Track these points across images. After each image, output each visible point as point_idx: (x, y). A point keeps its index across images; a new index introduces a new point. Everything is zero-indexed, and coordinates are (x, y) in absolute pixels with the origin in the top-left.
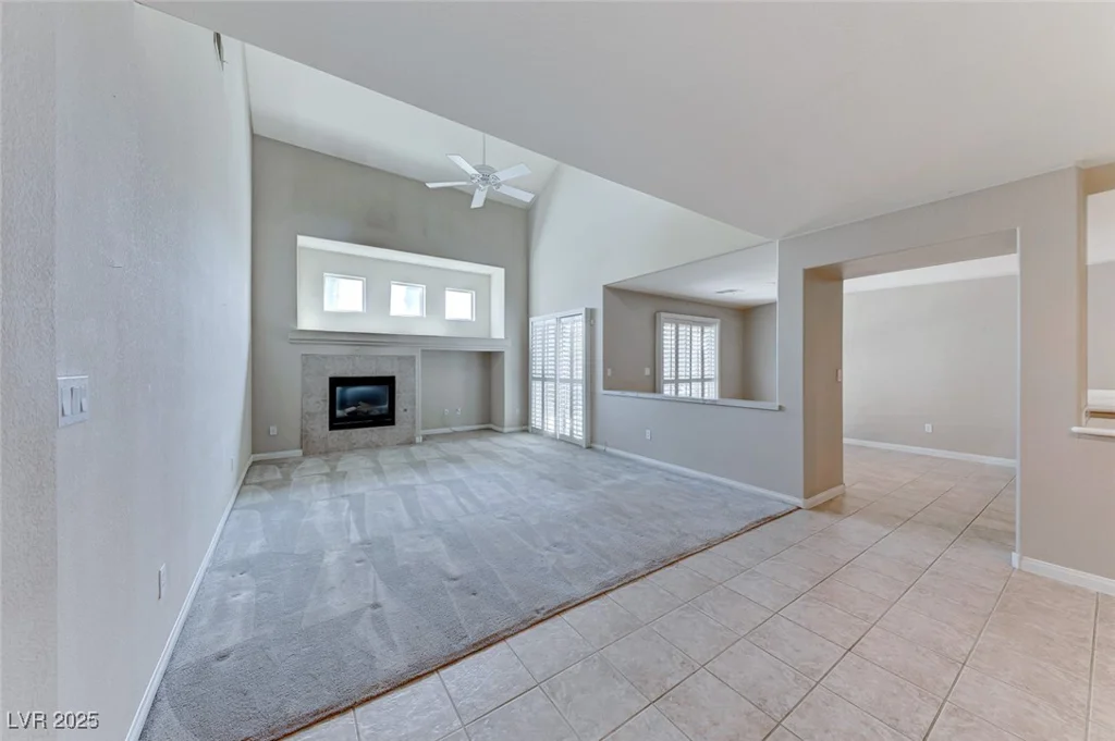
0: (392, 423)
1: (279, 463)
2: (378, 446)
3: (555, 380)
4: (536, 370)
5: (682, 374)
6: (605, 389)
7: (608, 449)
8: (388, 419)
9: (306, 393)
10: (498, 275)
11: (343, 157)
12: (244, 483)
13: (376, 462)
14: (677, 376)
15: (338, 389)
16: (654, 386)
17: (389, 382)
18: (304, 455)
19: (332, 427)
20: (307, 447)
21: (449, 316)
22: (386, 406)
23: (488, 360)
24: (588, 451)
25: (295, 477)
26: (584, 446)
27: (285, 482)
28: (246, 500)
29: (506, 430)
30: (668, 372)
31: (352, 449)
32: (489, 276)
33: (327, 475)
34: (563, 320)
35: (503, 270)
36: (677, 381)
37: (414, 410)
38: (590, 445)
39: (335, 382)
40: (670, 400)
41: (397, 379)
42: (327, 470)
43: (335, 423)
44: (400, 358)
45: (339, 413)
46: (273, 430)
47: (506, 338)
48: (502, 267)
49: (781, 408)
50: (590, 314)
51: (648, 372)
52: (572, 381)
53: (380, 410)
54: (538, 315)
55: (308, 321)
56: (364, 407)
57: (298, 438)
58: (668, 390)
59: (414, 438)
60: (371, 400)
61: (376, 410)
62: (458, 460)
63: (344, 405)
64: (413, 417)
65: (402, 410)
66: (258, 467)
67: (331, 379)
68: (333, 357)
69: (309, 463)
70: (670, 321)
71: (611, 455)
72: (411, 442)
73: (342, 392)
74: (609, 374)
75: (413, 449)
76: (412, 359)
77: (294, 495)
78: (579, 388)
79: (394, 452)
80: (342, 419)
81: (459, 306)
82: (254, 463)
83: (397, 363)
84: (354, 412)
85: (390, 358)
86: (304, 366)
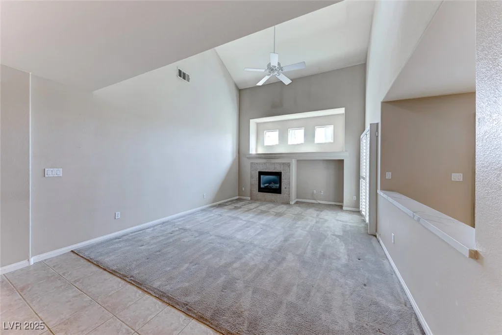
0: (280, 193)
2: (274, 202)
6: (381, 189)
7: (381, 242)
8: (278, 191)
9: (252, 177)
11: (271, 82)
12: (220, 204)
15: (262, 176)
17: (279, 174)
18: (251, 199)
19: (259, 191)
20: (252, 197)
22: (279, 185)
29: (345, 208)
31: (265, 201)
37: (289, 188)
39: (260, 173)
41: (282, 173)
43: (261, 190)
44: (283, 164)
45: (262, 186)
46: (243, 189)
47: (346, 151)
48: (343, 107)
56: (271, 185)
57: (250, 193)
59: (289, 202)
60: (273, 182)
61: (275, 186)
63: (264, 183)
64: (289, 192)
65: (284, 188)
68: (259, 163)
72: (289, 204)
73: (263, 178)
76: (289, 165)
80: (263, 188)
82: (237, 199)
83: (282, 166)
84: (267, 186)
85: (280, 164)
86: (251, 166)
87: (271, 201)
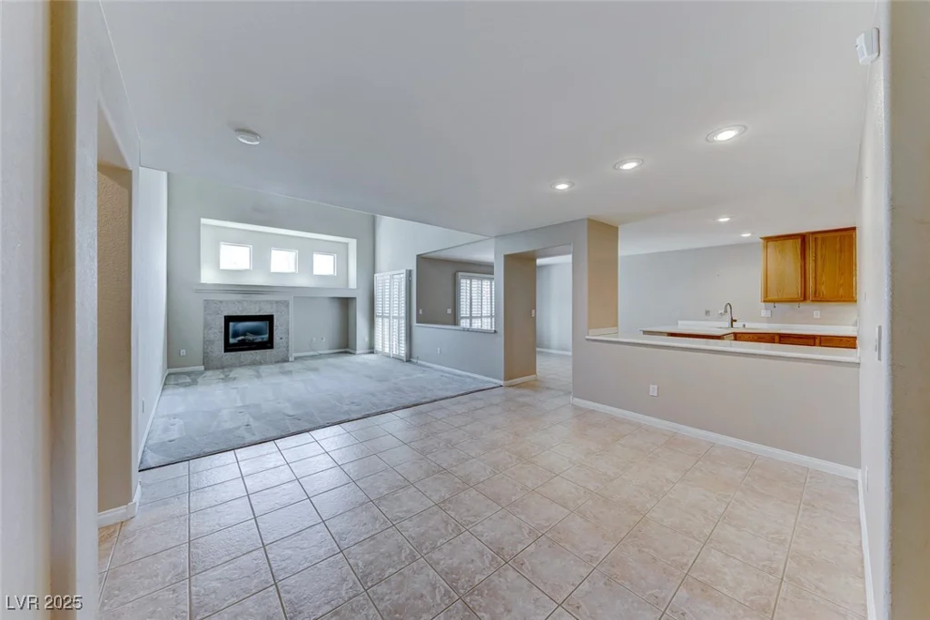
0: (272, 347)
1: (188, 374)
2: (261, 364)
3: (389, 317)
4: (378, 310)
5: (475, 313)
6: (418, 322)
7: (419, 362)
8: (268, 344)
9: (207, 326)
10: (353, 243)
12: (165, 384)
13: (258, 372)
14: (471, 314)
15: (231, 324)
16: (455, 320)
17: (270, 319)
18: (206, 369)
19: (226, 351)
20: (208, 364)
21: (316, 272)
22: (267, 336)
23: (346, 304)
24: (407, 364)
25: (200, 380)
26: (405, 359)
27: (194, 382)
28: (169, 391)
29: (358, 352)
30: (464, 310)
31: (241, 365)
32: (347, 244)
33: (222, 379)
34: (395, 276)
35: (355, 240)
36: (471, 317)
37: (288, 338)
38: (409, 358)
39: (228, 319)
40: (464, 330)
42: (222, 376)
43: (229, 348)
44: (277, 302)
45: (232, 341)
46: (183, 352)
47: (358, 288)
48: (355, 238)
49: (495, 332)
50: (409, 273)
51: (449, 311)
52: (399, 318)
53: (263, 339)
54: (380, 272)
55: (208, 276)
56: (250, 337)
57: (202, 357)
58: (464, 323)
59: (288, 358)
60: (256, 332)
61: (259, 339)
62: (315, 370)
63: (236, 335)
64: (287, 343)
65: (278, 338)
66: (173, 376)
67: (225, 317)
68: (227, 302)
69: (209, 373)
70: (466, 278)
71: (421, 365)
72: (286, 360)
73: (234, 326)
74: (421, 312)
75: (286, 364)
76: (286, 304)
77: (200, 389)
78: (403, 321)
79: (272, 366)
80: (234, 345)
81: (324, 265)
82: (169, 374)
83: (275, 306)
84: (243, 340)
85: (270, 302)
86: (206, 308)
87: (254, 363)
